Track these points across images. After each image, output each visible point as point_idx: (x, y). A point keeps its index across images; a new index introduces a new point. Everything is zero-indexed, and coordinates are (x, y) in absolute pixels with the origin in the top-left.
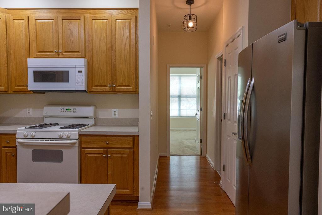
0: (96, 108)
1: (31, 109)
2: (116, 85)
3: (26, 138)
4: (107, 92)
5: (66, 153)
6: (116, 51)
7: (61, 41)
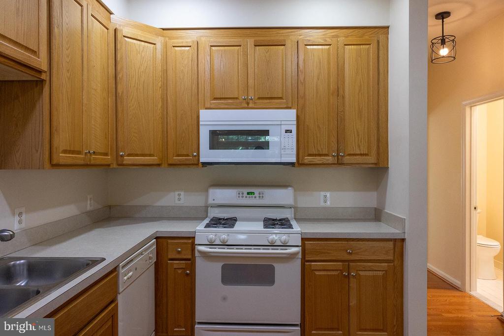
1: (182, 193)
2: (344, 153)
3: (211, 244)
4: (328, 164)
5: (280, 270)
7: (251, 81)
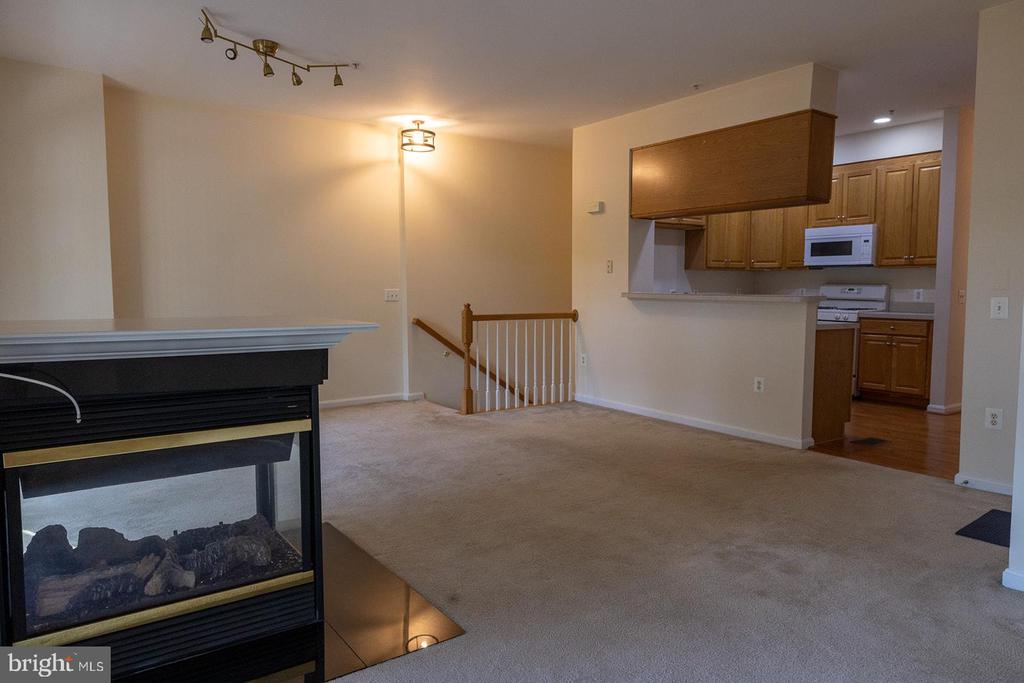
0: (890, 289)
2: (915, 255)
4: (902, 265)
6: (917, 211)
7: (845, 204)
